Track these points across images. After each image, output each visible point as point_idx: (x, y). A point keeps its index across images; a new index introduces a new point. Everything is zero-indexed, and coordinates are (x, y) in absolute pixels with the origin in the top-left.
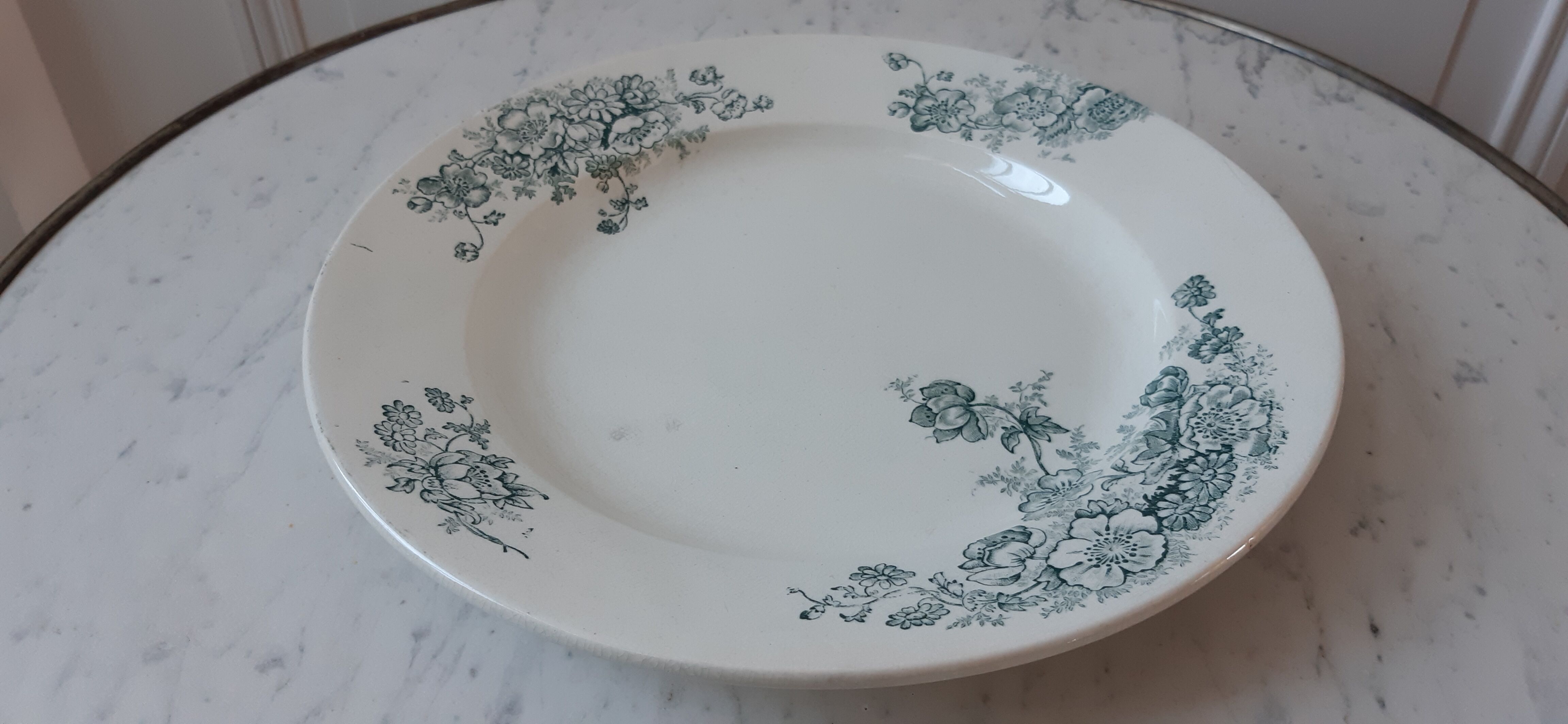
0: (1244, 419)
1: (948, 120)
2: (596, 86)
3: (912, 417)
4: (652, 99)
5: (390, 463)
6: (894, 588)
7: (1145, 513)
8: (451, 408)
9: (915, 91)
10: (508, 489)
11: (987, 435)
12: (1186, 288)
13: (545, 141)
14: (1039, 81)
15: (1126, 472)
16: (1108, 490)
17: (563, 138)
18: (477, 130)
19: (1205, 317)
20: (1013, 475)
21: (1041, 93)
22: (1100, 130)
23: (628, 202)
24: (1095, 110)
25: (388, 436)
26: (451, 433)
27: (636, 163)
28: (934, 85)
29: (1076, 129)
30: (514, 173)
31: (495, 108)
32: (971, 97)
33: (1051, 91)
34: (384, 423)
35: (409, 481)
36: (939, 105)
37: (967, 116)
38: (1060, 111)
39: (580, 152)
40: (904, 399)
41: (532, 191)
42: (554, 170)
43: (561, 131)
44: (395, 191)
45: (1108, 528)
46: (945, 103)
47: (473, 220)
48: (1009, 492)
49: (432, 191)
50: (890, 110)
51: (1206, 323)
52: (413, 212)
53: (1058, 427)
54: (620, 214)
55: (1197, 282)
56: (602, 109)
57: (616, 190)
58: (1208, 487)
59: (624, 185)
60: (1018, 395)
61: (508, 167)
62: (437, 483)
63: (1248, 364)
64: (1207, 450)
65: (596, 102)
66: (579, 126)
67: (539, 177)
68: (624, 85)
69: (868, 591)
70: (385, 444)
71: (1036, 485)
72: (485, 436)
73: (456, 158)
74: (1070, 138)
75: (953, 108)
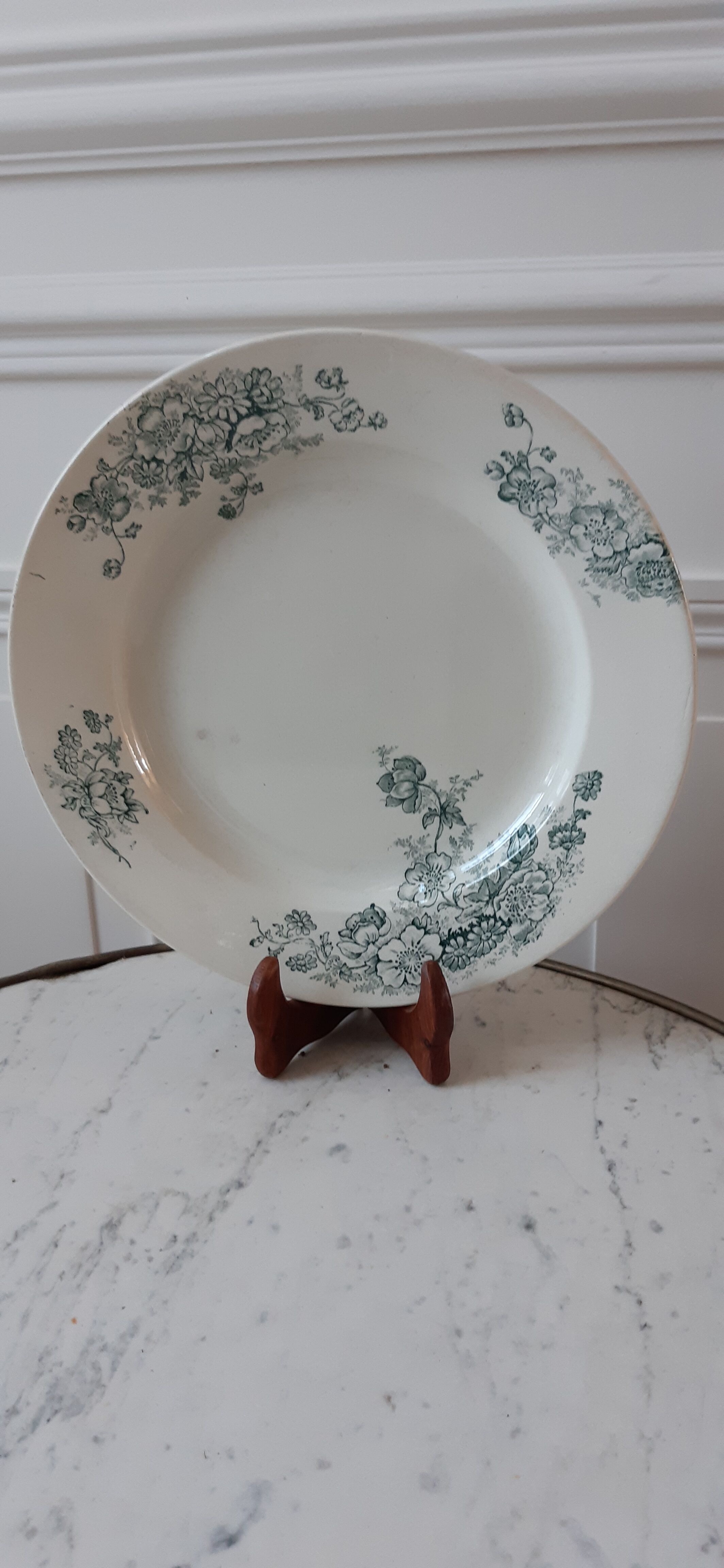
0: (533, 908)
1: (530, 501)
2: (227, 379)
3: (379, 781)
4: (277, 399)
5: (63, 784)
6: (301, 936)
7: (441, 943)
8: (99, 727)
9: (516, 456)
10: (127, 804)
11: (417, 810)
12: (587, 777)
13: (176, 445)
14: (621, 506)
15: (456, 903)
16: (438, 912)
17: (193, 440)
18: (120, 435)
19: (578, 810)
20: (417, 845)
21: (614, 521)
22: (634, 590)
23: (247, 487)
24: (643, 567)
25: (62, 759)
26: (97, 753)
28: (535, 460)
29: (619, 576)
30: (150, 480)
31: (135, 406)
32: (559, 490)
33: (624, 522)
34: (60, 748)
35: (74, 799)
36: (530, 483)
37: (547, 507)
38: (618, 549)
39: (207, 455)
40: (381, 764)
41: (165, 499)
42: (183, 476)
43: (191, 432)
44: (57, 511)
45: (419, 942)
46: (535, 483)
47: (116, 535)
48: (408, 856)
49: (85, 508)
50: (488, 468)
51: (575, 816)
52: (71, 532)
53: (462, 819)
54: (239, 498)
55: (596, 777)
56: (230, 407)
57: (236, 479)
58: (479, 945)
59: (244, 476)
60: (451, 785)
61: (145, 475)
62: (88, 800)
63: (567, 868)
64: (500, 918)
65: (226, 398)
66: (208, 426)
67: (170, 483)
68: (253, 380)
69: (290, 933)
70: (61, 768)
71: (425, 858)
72: (117, 753)
73: (104, 468)
74: (610, 581)
75: (540, 492)
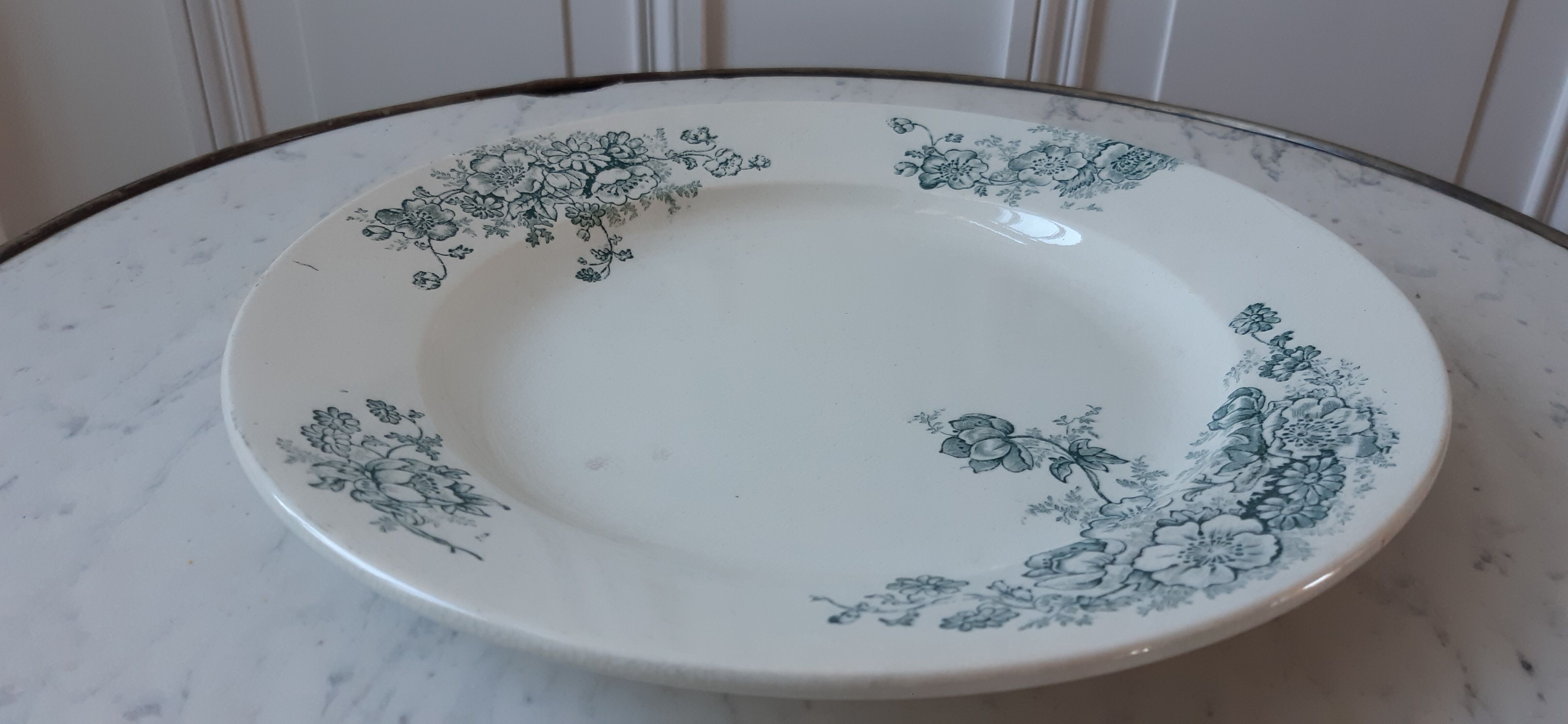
0: (1341, 426)
1: (959, 177)
2: (580, 139)
3: (942, 448)
4: (641, 154)
5: (317, 462)
6: (943, 595)
7: (1244, 517)
8: (397, 420)
9: (922, 151)
10: (461, 497)
11: (1033, 465)
12: (1244, 316)
13: (522, 186)
14: (1056, 140)
15: (1210, 483)
16: (1191, 500)
17: (542, 184)
18: (447, 171)
19: (1272, 341)
20: (1069, 504)
21: (1059, 151)
22: (1126, 181)
23: (611, 252)
24: (1119, 163)
25: (317, 438)
26: (394, 442)
27: (622, 214)
28: (943, 146)
29: (1101, 181)
30: (485, 212)
31: (468, 152)
32: (984, 156)
33: (1069, 148)
34: (313, 427)
35: (338, 481)
36: (949, 164)
37: (980, 173)
38: (1081, 166)
39: (560, 199)
40: (931, 431)
41: (505, 231)
42: (531, 213)
43: (540, 178)
44: (350, 218)
45: (1201, 533)
46: (955, 162)
47: (435, 252)
48: (1067, 521)
49: (392, 222)
50: (897, 169)
51: (1275, 346)
52: (368, 239)
53: (1115, 458)
54: (602, 263)
55: (1256, 310)
56: (586, 160)
57: (598, 238)
58: (1314, 489)
59: (607, 236)
60: (1064, 428)
61: (479, 207)
62: (373, 485)
63: (1332, 378)
64: (1304, 457)
65: (579, 154)
66: (560, 174)
67: (513, 218)
68: (609, 143)
69: (912, 598)
70: (313, 445)
71: (1098, 513)
72: (435, 448)
73: (422, 194)
74: (1094, 189)
75: (965, 166)
